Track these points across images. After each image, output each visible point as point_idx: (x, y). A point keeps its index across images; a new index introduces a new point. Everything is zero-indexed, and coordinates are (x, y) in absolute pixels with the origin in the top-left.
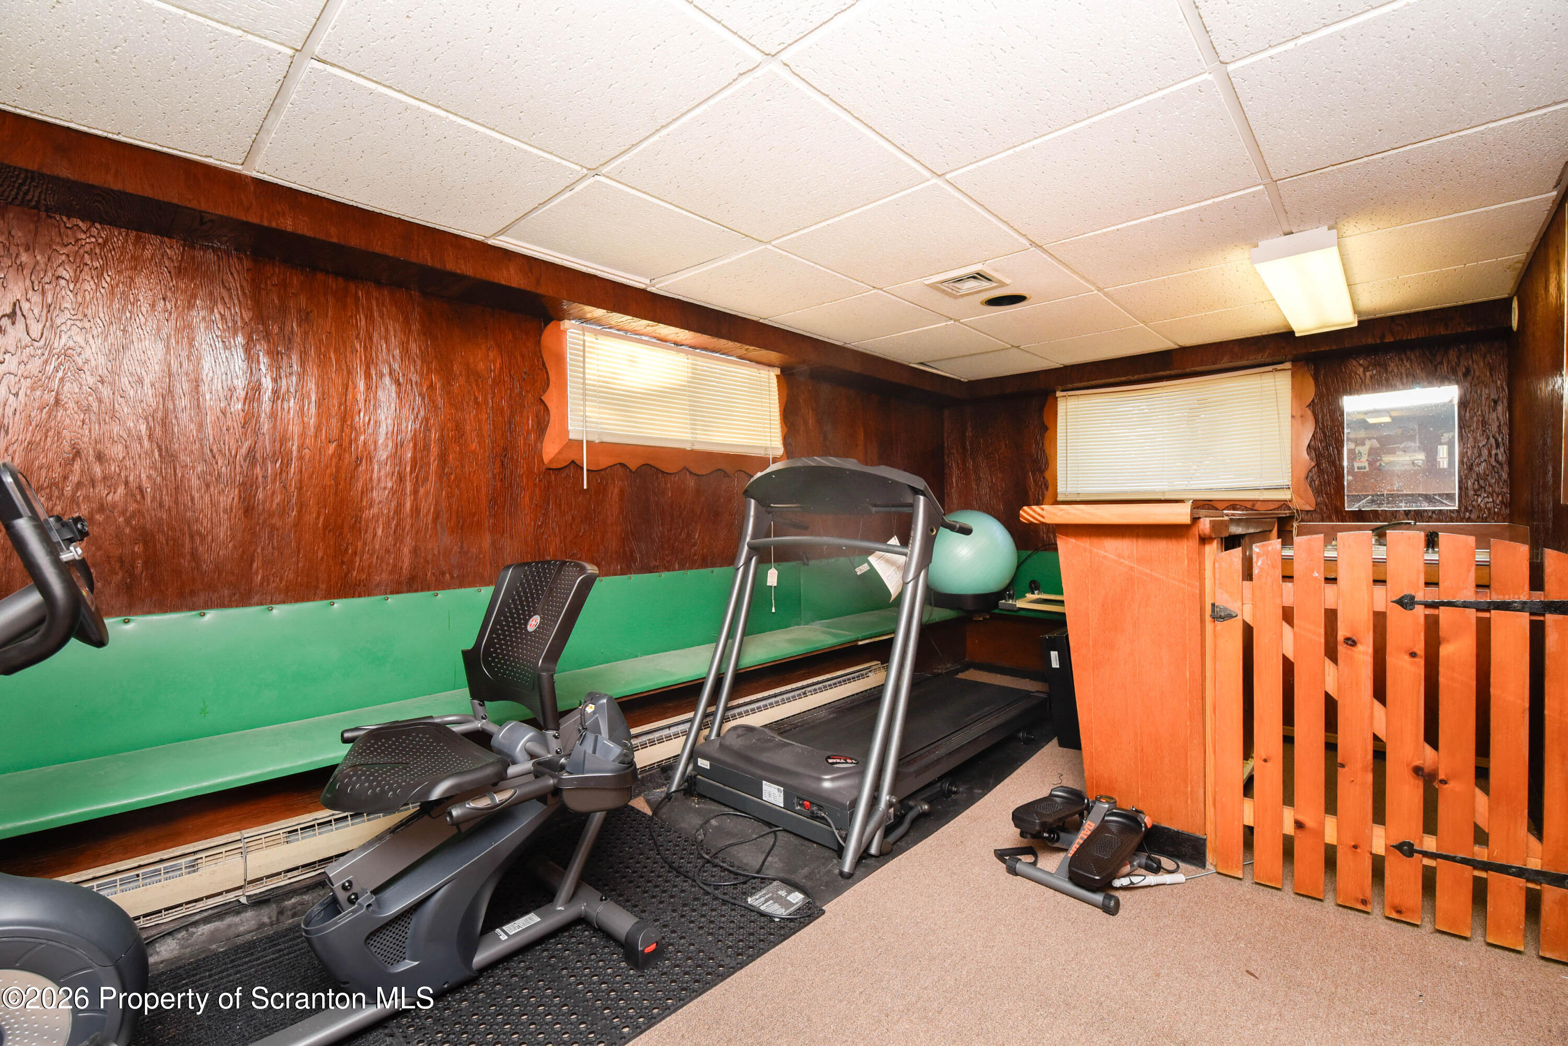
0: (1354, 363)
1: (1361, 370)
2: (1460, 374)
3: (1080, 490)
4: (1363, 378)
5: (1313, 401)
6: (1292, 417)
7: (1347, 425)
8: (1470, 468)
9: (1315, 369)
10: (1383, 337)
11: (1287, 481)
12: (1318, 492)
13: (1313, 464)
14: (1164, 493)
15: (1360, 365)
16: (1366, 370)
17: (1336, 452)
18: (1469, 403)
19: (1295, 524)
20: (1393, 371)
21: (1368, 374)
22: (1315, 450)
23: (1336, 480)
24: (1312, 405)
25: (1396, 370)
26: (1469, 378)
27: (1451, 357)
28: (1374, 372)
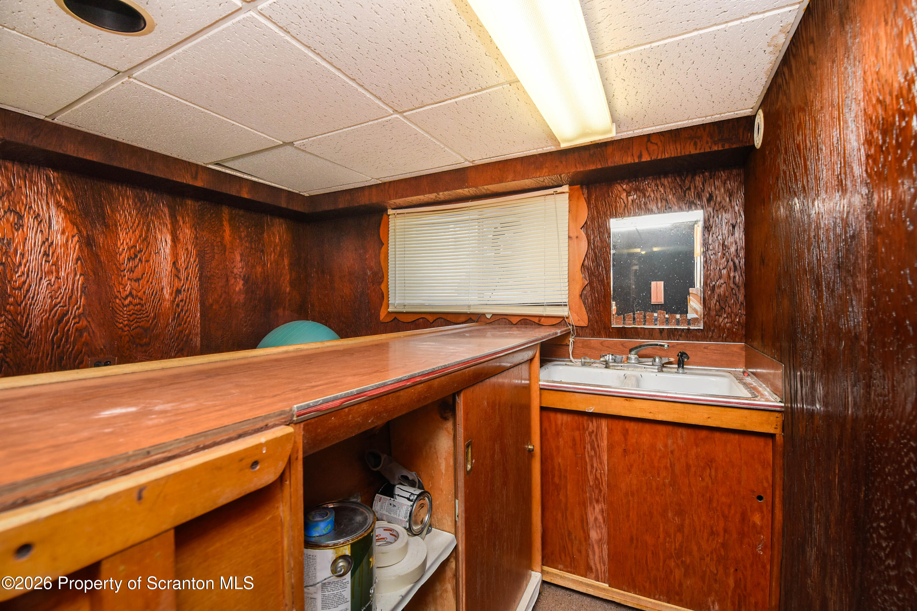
0: (620, 188)
1: (625, 194)
2: (705, 199)
3: (407, 302)
4: (626, 202)
5: (586, 223)
6: (569, 237)
7: (614, 246)
8: (713, 289)
9: (588, 193)
10: (640, 156)
11: (565, 299)
12: (590, 310)
13: (586, 283)
14: (469, 306)
15: (624, 190)
16: (628, 194)
17: (604, 272)
18: (712, 227)
19: (571, 340)
20: (650, 196)
21: (630, 198)
22: (588, 269)
23: (605, 298)
24: (585, 226)
25: (652, 195)
26: (712, 203)
27: (697, 183)
28: (635, 196)
